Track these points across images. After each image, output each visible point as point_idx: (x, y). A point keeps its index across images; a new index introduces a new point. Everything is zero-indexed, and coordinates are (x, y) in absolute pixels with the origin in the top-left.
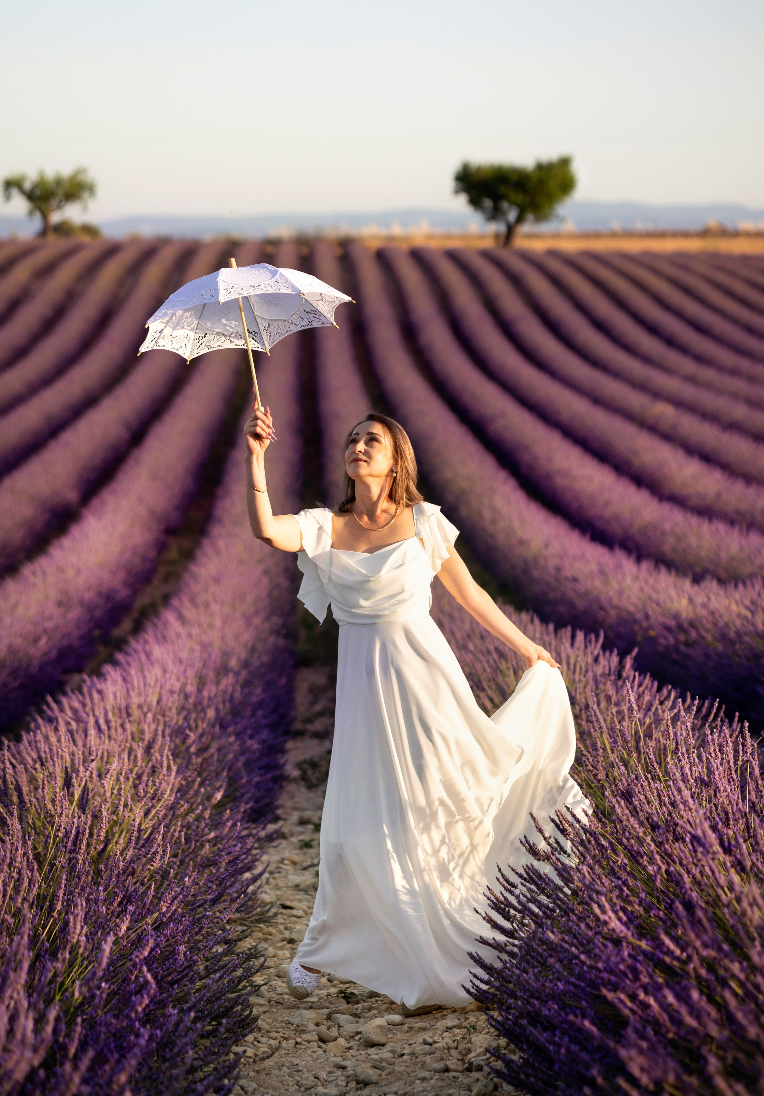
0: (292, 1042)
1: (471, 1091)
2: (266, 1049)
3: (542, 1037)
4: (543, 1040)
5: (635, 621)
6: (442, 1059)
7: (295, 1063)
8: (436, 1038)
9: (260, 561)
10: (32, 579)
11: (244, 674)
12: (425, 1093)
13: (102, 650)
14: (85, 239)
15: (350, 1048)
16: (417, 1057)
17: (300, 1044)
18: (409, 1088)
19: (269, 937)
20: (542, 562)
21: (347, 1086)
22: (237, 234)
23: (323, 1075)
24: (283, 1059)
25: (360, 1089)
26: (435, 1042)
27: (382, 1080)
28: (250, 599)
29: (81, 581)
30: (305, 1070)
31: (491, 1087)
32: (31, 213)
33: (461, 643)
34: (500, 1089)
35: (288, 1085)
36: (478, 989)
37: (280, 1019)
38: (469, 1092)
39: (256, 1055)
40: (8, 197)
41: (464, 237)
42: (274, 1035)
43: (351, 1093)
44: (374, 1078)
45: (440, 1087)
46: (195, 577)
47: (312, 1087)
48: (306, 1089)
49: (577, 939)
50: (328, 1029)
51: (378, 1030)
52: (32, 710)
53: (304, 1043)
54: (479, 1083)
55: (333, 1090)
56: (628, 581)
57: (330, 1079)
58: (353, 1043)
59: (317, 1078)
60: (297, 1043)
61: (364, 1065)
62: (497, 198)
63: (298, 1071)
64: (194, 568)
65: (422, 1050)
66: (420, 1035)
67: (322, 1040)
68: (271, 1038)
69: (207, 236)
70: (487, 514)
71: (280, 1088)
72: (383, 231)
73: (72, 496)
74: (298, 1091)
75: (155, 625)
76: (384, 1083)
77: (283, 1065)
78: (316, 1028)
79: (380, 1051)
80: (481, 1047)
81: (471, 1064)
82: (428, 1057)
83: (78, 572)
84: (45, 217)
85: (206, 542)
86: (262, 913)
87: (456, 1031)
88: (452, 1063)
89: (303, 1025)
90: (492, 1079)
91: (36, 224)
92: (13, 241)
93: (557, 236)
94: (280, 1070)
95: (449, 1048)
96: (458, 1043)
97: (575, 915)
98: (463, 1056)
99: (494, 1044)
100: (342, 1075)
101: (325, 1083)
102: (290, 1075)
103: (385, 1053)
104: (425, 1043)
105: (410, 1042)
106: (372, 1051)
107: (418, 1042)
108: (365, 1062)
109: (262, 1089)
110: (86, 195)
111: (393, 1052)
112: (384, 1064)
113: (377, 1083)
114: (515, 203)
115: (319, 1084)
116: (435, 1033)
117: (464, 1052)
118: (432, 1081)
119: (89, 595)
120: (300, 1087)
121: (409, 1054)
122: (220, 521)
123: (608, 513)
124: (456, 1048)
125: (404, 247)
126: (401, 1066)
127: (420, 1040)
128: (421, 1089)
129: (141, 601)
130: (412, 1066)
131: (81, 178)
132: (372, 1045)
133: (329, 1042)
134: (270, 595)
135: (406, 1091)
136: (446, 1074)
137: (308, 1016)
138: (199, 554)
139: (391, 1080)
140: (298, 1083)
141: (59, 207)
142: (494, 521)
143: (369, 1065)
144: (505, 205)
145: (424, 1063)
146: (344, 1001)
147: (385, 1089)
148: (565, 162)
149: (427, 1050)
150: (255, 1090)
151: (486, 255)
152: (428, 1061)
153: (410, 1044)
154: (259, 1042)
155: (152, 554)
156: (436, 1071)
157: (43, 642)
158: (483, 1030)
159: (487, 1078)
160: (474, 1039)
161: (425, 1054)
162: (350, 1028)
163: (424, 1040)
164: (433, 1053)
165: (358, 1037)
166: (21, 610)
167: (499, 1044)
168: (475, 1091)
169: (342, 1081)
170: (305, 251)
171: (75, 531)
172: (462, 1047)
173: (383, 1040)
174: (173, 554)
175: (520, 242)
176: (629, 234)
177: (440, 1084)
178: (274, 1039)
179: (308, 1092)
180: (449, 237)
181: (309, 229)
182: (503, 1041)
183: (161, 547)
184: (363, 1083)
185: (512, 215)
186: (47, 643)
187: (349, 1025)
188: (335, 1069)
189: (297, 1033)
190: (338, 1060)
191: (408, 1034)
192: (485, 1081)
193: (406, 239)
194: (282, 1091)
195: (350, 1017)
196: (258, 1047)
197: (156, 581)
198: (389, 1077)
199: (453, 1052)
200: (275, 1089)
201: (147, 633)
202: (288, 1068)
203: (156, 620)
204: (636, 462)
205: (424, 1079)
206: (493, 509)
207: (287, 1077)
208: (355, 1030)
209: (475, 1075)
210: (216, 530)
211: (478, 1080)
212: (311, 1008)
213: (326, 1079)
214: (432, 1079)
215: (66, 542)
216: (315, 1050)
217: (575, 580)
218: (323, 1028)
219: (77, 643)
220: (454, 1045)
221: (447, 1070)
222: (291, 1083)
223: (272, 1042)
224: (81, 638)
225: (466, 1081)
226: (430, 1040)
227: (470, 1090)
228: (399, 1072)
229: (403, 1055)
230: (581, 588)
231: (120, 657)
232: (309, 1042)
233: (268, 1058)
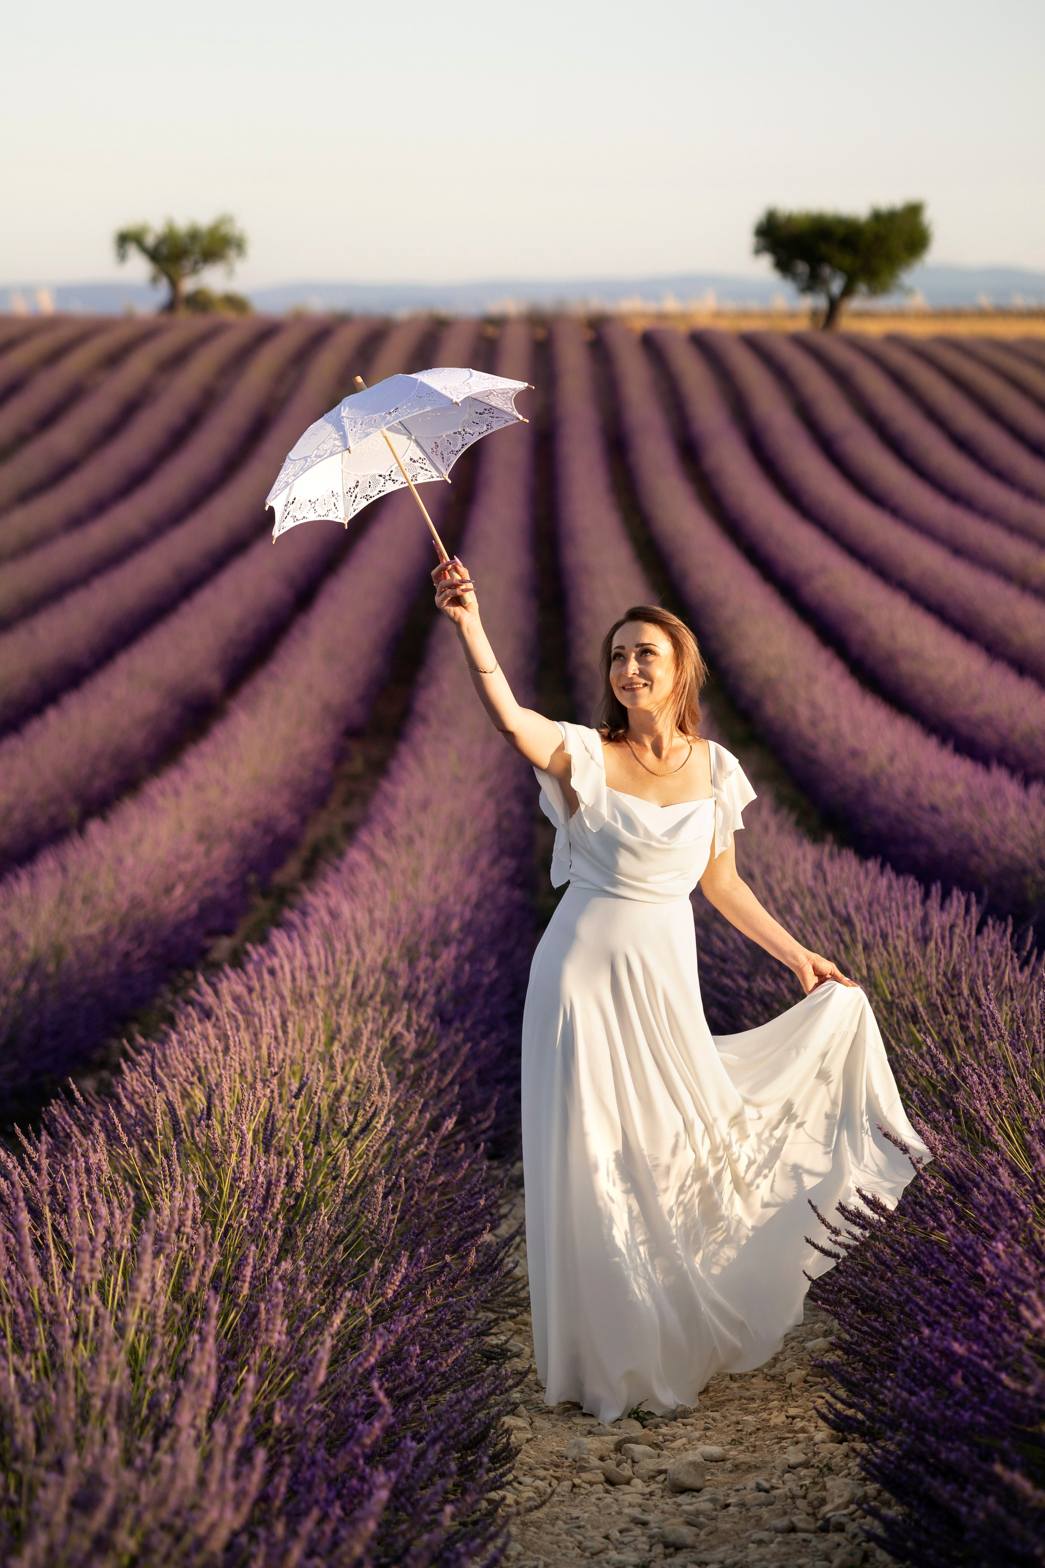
0: (567, 1484)
1: (831, 1562)
2: (531, 1494)
3: (944, 1491)
4: (946, 1496)
5: (1024, 871)
6: (785, 1513)
7: (575, 1515)
8: (774, 1481)
9: (482, 778)
10: (160, 801)
11: (470, 942)
12: (764, 1563)
13: (262, 905)
14: (229, 315)
15: (651, 1494)
16: (748, 1509)
17: (579, 1487)
18: (740, 1556)
19: (523, 1328)
20: (884, 782)
21: (650, 1551)
22: (444, 309)
23: (615, 1534)
24: (556, 1509)
25: (670, 1556)
26: (773, 1488)
27: (701, 1542)
28: (470, 831)
29: (229, 803)
30: (589, 1526)
31: (859, 1555)
32: (154, 280)
33: (782, 902)
34: (872, 1560)
35: (567, 1548)
36: (838, 1414)
37: (549, 1449)
38: (826, 1563)
39: (517, 1503)
40: (122, 256)
41: (766, 315)
42: (541, 1473)
43: (658, 1560)
44: (690, 1540)
45: (784, 1554)
46: (392, 801)
47: (601, 1552)
48: (593, 1555)
49: (990, 1348)
50: (618, 1465)
51: (691, 1469)
52: (164, 989)
53: (584, 1485)
54: (840, 1550)
55: (631, 1557)
56: (1013, 812)
57: (626, 1540)
58: (653, 1487)
59: (607, 1537)
60: (574, 1486)
61: (673, 1521)
62: (815, 261)
63: (579, 1527)
64: (386, 786)
65: (755, 1499)
66: (750, 1476)
67: (611, 1482)
68: (537, 1477)
69: (402, 313)
70: (804, 712)
71: (555, 1552)
72: (651, 306)
73: (213, 681)
74: (582, 1556)
75: (337, 870)
76: (703, 1547)
77: (557, 1518)
78: (602, 1463)
79: (694, 1500)
80: (841, 1496)
81: (827, 1521)
82: (764, 1509)
83: (225, 791)
84: (174, 284)
85: (403, 749)
86: (513, 1294)
87: (803, 1472)
88: (800, 1520)
89: (582, 1459)
90: (859, 1544)
91: (162, 293)
92: (129, 318)
93: (900, 314)
94: (553, 1525)
95: (793, 1497)
96: (807, 1489)
97: (986, 1313)
98: (814, 1508)
99: (860, 1493)
100: (643, 1534)
101: (619, 1546)
102: (569, 1533)
103: (701, 1503)
104: (759, 1488)
105: (738, 1487)
106: (682, 1499)
107: (749, 1488)
108: (674, 1515)
109: (530, 1553)
110: (232, 254)
111: (713, 1501)
112: (702, 1519)
113: (693, 1547)
114: (841, 269)
115: (611, 1546)
116: (772, 1474)
117: (815, 1503)
118: (772, 1546)
119: (243, 825)
120: (584, 1550)
121: (737, 1505)
122: (424, 719)
123: (978, 711)
124: (804, 1497)
125: (682, 329)
126: (726, 1522)
127: (751, 1484)
128: (757, 1557)
129: (314, 833)
130: (742, 1522)
131: (225, 229)
132: (681, 1489)
133: (620, 1484)
134: (498, 827)
135: (737, 1559)
136: (793, 1535)
137: (589, 1446)
138: (394, 765)
139: (714, 1542)
140: (580, 1545)
141: (195, 271)
142: (814, 723)
143: (680, 1520)
144: (826, 271)
145: (759, 1520)
146: (637, 1424)
147: (704, 1556)
148: (914, 211)
149: (763, 1499)
150: (519, 1554)
151: (799, 341)
152: (766, 1515)
153: (738, 1490)
154: (520, 1483)
155: (327, 766)
156: (778, 1531)
157: (179, 891)
158: (841, 1471)
159: (851, 1542)
160: (829, 1484)
161: (760, 1505)
162: (649, 1465)
163: (758, 1485)
164: (772, 1504)
165: (661, 1478)
166: (146, 847)
167: (866, 1493)
168: (837, 1562)
169: (643, 1543)
170: (541, 334)
171: (219, 733)
172: (812, 1495)
173: (698, 1484)
174: (357, 765)
175: (847, 324)
176: (1003, 313)
177: (784, 1549)
178: (542, 1480)
179: (596, 1558)
180: (745, 314)
181: (547, 302)
182: (872, 1488)
183: (340, 756)
184: (674, 1547)
185: (836, 286)
186: (184, 894)
187: (648, 1460)
188: (632, 1525)
189: (574, 1471)
190: (636, 1512)
191: (732, 1475)
192: (849, 1548)
193: (683, 317)
194: (559, 1556)
195: (648, 1449)
196: (520, 1492)
197: (334, 803)
198: (710, 1538)
199: (800, 1503)
200: (548, 1553)
201: (325, 880)
202: (565, 1523)
203: (337, 862)
204: (1016, 639)
205: (760, 1542)
206: (813, 705)
207: (564, 1536)
208: (656, 1468)
209: (836, 1537)
210: (418, 732)
211: (839, 1545)
212: (590, 1433)
213: (621, 1539)
214: (772, 1542)
215: (206, 747)
216: (601, 1495)
217: (934, 809)
218: (611, 1464)
219: (223, 893)
220: (802, 1492)
221: (793, 1529)
222: (570, 1545)
223: (539, 1483)
224: (230, 886)
225: (822, 1546)
226: (766, 1485)
227: (828, 1558)
228: (724, 1531)
229: (727, 1506)
230: (944, 822)
231: (293, 916)
232: (591, 1484)
233: (537, 1508)
